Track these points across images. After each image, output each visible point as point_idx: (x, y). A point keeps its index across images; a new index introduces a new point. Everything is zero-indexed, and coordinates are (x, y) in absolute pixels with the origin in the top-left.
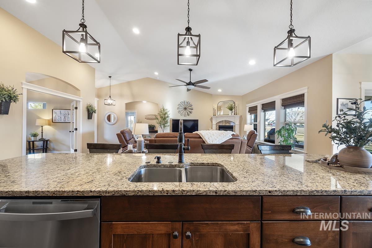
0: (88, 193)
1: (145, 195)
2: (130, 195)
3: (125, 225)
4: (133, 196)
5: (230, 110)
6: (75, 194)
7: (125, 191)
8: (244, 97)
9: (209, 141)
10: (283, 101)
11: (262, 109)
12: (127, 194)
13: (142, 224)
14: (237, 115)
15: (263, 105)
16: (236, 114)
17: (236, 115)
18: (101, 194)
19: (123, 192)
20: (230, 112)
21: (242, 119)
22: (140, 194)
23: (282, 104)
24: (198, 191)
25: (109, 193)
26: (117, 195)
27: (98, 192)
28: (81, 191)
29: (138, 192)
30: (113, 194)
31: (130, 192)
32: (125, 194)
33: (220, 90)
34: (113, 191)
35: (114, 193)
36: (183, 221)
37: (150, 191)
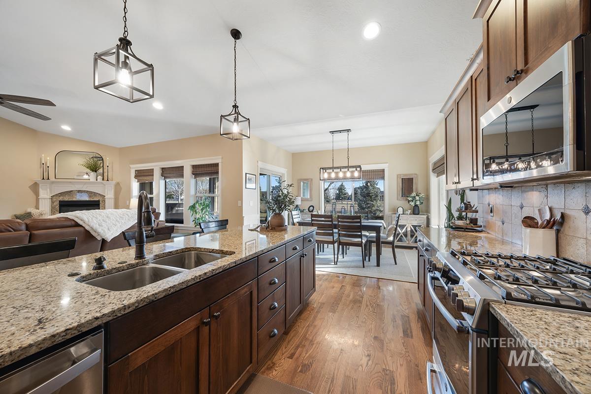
0: (91, 324)
1: (178, 289)
2: (160, 297)
3: (149, 347)
4: (165, 297)
5: (93, 171)
6: (60, 339)
7: (153, 294)
8: (124, 152)
9: (102, 230)
10: (193, 168)
11: (162, 176)
12: (156, 298)
13: (170, 332)
14: (110, 181)
15: (163, 169)
16: (106, 178)
17: (108, 180)
18: (116, 316)
19: (151, 298)
20: (93, 174)
21: (121, 188)
22: (172, 290)
23: (193, 172)
24: (224, 266)
25: (129, 307)
26: (143, 305)
27: (110, 315)
28: (73, 327)
29: (169, 289)
30: (136, 307)
31: (161, 293)
32: (153, 299)
33: (66, 128)
34: (135, 302)
35: (137, 305)
36: (209, 306)
37: (183, 283)
